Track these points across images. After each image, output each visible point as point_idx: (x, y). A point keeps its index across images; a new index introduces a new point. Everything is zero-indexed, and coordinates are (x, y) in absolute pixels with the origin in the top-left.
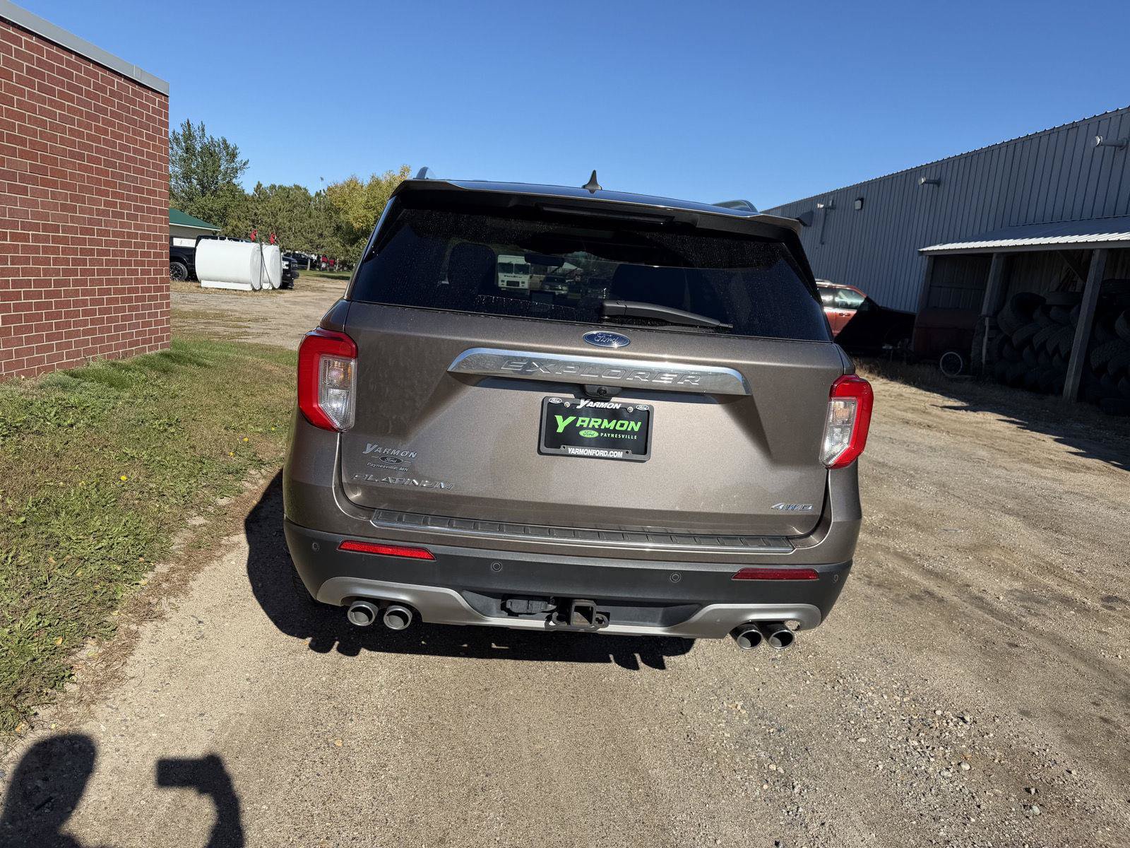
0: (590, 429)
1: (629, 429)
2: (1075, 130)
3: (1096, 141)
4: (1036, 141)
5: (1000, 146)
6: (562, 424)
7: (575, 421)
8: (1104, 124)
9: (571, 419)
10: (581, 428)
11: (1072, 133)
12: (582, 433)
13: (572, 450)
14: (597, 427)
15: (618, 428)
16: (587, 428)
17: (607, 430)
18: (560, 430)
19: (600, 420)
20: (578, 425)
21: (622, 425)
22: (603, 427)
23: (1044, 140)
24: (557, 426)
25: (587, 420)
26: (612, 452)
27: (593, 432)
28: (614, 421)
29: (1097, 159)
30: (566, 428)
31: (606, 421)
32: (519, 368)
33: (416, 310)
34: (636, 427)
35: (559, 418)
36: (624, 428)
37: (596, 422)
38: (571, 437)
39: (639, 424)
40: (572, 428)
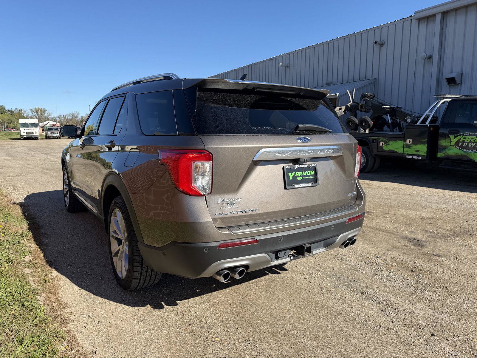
0: (300, 176)
1: (311, 174)
2: (271, 61)
3: (280, 65)
4: (258, 65)
5: (246, 67)
6: (291, 176)
7: (295, 174)
8: (281, 58)
9: (294, 173)
10: (297, 176)
11: (271, 62)
12: (298, 178)
13: (297, 186)
14: (301, 175)
15: (308, 174)
16: (299, 176)
17: (304, 176)
18: (291, 179)
19: (302, 172)
20: (296, 176)
21: (309, 173)
22: (303, 175)
23: (261, 65)
24: (289, 177)
25: (298, 173)
26: (308, 184)
27: (301, 177)
28: (306, 172)
29: (280, 71)
30: (293, 177)
31: (303, 172)
32: (280, 155)
33: (229, 136)
34: (312, 173)
35: (290, 174)
36: (309, 174)
37: (301, 173)
38: (295, 181)
39: (313, 171)
40: (295, 177)
